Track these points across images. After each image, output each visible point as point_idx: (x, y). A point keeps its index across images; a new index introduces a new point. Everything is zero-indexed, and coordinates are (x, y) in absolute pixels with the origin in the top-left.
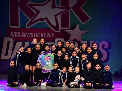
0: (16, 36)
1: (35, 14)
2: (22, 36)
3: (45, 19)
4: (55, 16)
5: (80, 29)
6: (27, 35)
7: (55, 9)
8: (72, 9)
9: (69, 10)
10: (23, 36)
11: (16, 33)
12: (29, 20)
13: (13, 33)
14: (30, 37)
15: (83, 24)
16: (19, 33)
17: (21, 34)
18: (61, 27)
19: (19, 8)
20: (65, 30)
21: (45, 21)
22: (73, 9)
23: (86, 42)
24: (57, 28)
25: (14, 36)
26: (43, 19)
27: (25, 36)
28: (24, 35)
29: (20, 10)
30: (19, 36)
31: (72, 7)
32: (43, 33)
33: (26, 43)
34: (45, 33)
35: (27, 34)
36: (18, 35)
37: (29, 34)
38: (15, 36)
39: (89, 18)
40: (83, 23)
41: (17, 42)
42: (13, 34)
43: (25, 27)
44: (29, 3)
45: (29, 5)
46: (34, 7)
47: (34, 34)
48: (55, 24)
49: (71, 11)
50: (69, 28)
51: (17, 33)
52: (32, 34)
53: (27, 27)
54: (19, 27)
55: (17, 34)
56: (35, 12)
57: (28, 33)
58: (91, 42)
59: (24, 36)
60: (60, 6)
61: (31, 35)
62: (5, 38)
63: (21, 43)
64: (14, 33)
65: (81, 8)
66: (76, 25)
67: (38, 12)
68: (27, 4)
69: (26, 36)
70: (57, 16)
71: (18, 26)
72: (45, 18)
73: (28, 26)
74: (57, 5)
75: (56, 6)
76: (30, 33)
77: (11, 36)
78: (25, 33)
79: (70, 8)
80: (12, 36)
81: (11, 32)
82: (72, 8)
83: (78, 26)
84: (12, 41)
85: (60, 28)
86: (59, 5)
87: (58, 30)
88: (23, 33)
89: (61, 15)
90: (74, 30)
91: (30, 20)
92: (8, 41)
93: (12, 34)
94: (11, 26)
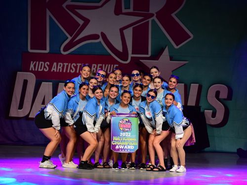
0: (41, 69)
1: (80, 25)
2: (54, 69)
3: (101, 37)
4: (122, 30)
5: (171, 59)
6: (63, 68)
7: (121, 15)
8: (154, 18)
9: (150, 20)
10: (55, 71)
11: (41, 63)
12: (68, 38)
13: (35, 62)
14: (68, 71)
15: (176, 47)
16: (47, 64)
17: (50, 66)
18: (133, 53)
19: (48, 13)
20: (141, 61)
21: (101, 39)
22: (156, 17)
23: (183, 84)
24: (124, 55)
25: (36, 70)
26: (95, 37)
27: (60, 69)
28: (57, 67)
29: (50, 16)
30: (46, 69)
31: (156, 13)
32: (96, 65)
33: (60, 84)
34: (99, 65)
35: (64, 66)
36: (45, 67)
37: (67, 66)
38: (39, 70)
39: (189, 37)
40: (177, 45)
41: (43, 83)
42: (35, 66)
43: (60, 51)
45: (68, 7)
46: (79, 11)
47: (77, 66)
48: (119, 47)
49: (153, 21)
50: (149, 56)
51: (43, 63)
52: (74, 66)
53: (63, 53)
54: (47, 51)
55: (43, 67)
56: (81, 22)
57: (66, 64)
58: (192, 84)
59: (58, 71)
60: (131, 10)
61: (71, 68)
62: (18, 72)
63: (51, 83)
64: (37, 63)
65: (173, 15)
66: (162, 50)
67: (87, 21)
68: (64, 6)
69: (61, 71)
70: (125, 31)
71: (45, 49)
72: (100, 35)
73: (65, 49)
74: (126, 8)
75: (124, 11)
76: (70, 64)
77: (31, 69)
78: (59, 64)
79: (152, 15)
80: (33, 70)
81: (32, 62)
82: (155, 15)
83: (166, 52)
84: (32, 79)
85: (130, 55)
86: (129, 8)
87: (126, 60)
88: (55, 64)
89: (133, 28)
90: (158, 60)
91: (70, 38)
92: (25, 79)
93: (32, 66)
94: (31, 49)
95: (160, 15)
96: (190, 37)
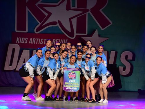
0: (23, 42)
1: (46, 16)
3: (58, 23)
4: (70, 19)
5: (99, 36)
7: (70, 10)
8: (90, 12)
9: (87, 13)
10: (31, 43)
12: (38, 24)
13: (19, 38)
14: (39, 43)
15: (102, 29)
16: (26, 39)
18: (77, 33)
19: (27, 9)
20: (82, 37)
21: (58, 25)
23: (106, 51)
24: (71, 34)
25: (20, 42)
26: (55, 23)
28: (32, 41)
29: (28, 11)
30: (26, 42)
32: (55, 40)
33: (34, 51)
34: (57, 40)
35: (36, 40)
37: (38, 40)
41: (24, 50)
43: (34, 31)
44: (39, 3)
45: (38, 5)
46: (46, 8)
47: (44, 40)
48: (69, 30)
49: (89, 14)
50: (86, 34)
51: (24, 38)
52: (42, 40)
54: (27, 31)
55: (24, 40)
56: (46, 14)
58: (111, 51)
60: (76, 7)
62: (9, 44)
63: (29, 50)
64: (21, 38)
65: (101, 10)
66: (94, 31)
67: (50, 14)
68: (37, 5)
69: (34, 43)
70: (72, 20)
71: (25, 30)
73: (37, 31)
74: (72, 6)
75: (72, 8)
76: (40, 39)
77: (17, 42)
78: (34, 39)
79: (88, 10)
82: (90, 10)
84: (18, 48)
85: (75, 34)
86: (75, 6)
87: (73, 37)
88: (31, 39)
89: (77, 18)
90: (91, 37)
91: (40, 24)
92: (14, 48)
93: (18, 40)
94: (17, 30)
95: (93, 10)
96: (110, 23)
